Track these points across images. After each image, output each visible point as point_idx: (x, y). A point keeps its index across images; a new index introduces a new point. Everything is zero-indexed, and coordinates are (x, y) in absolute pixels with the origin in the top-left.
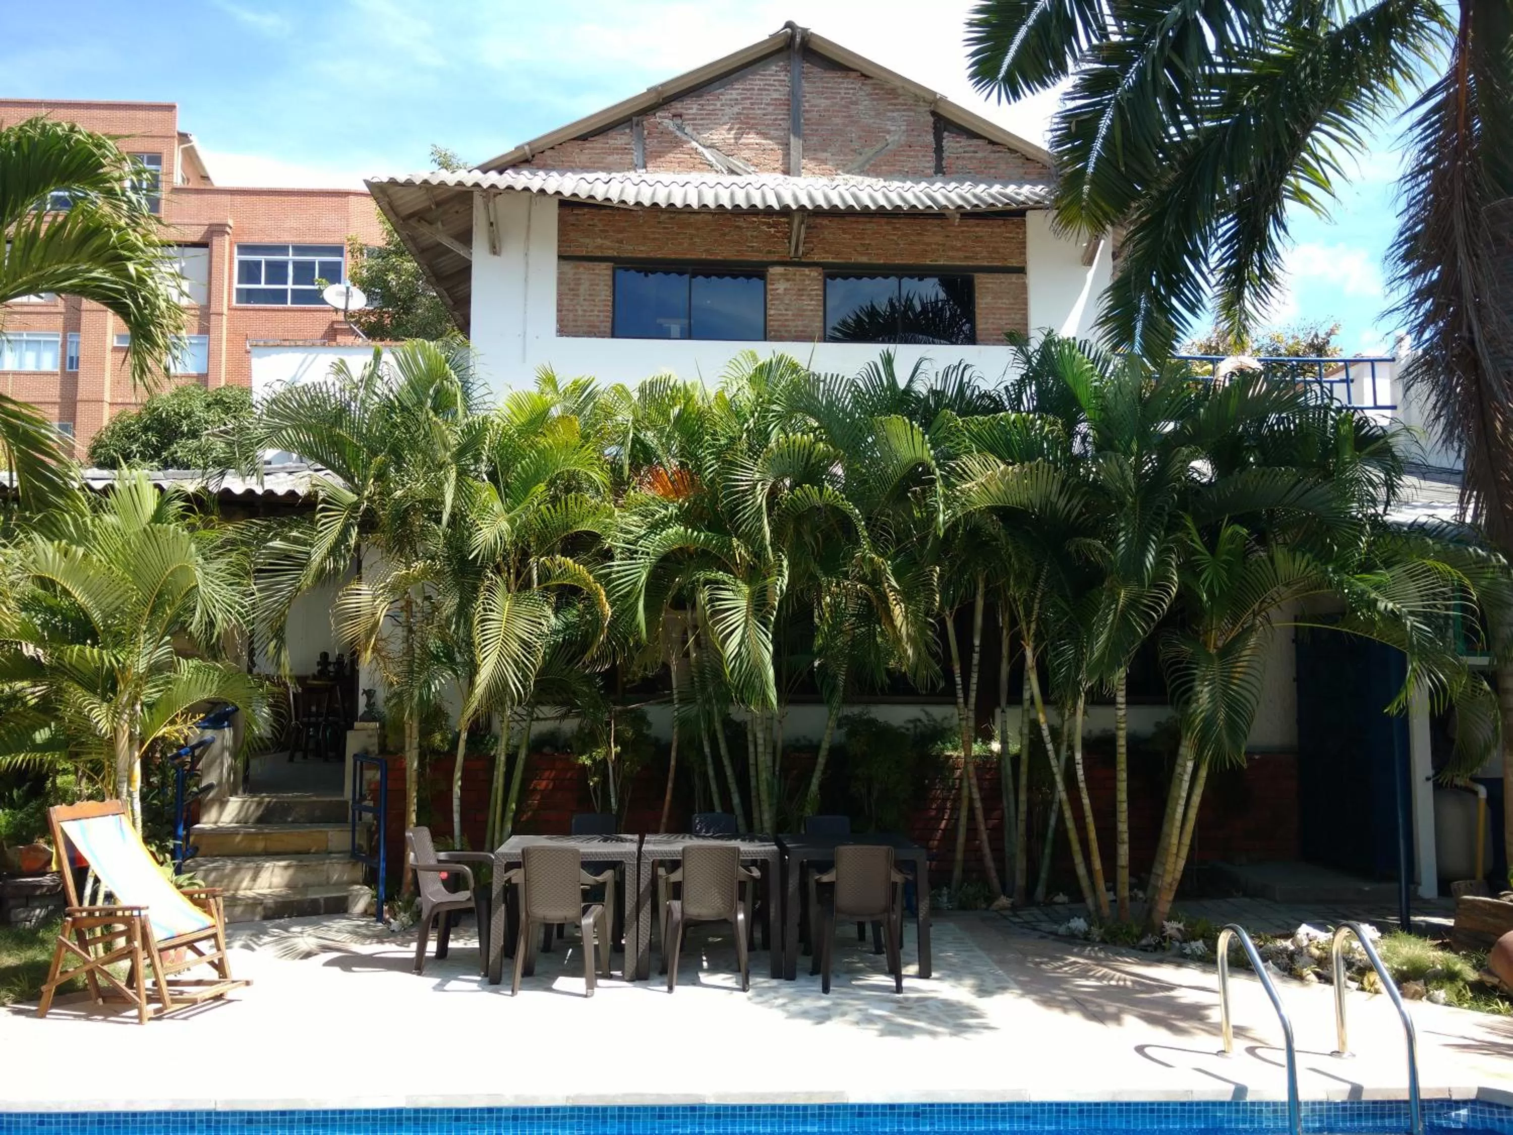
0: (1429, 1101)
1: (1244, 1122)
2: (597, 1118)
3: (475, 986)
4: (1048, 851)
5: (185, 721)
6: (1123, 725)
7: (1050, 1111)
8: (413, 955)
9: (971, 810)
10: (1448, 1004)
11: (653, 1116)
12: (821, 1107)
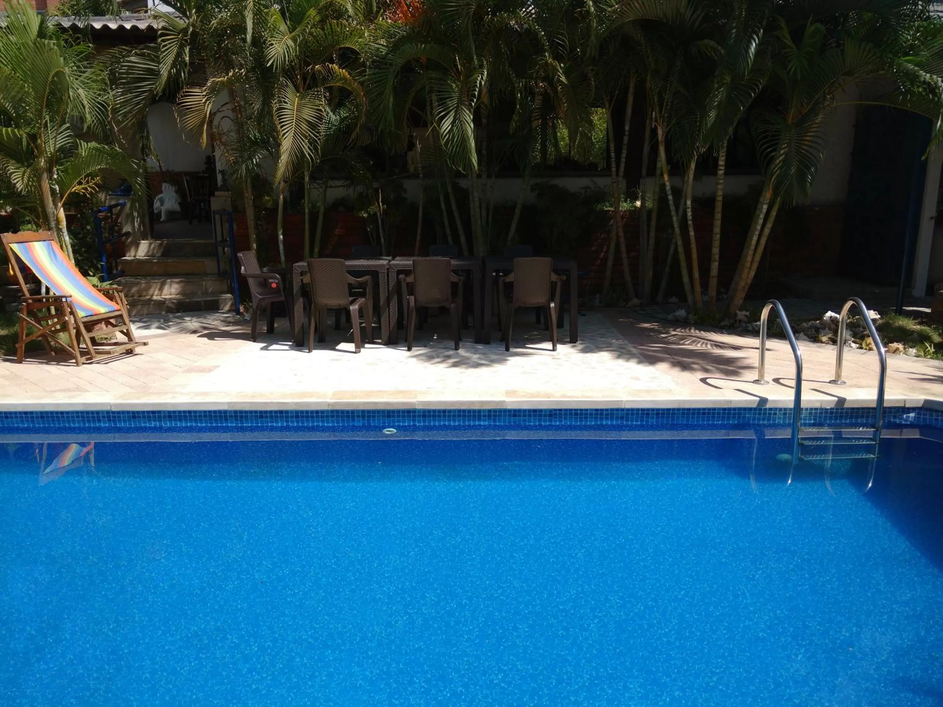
0: (890, 408)
1: (764, 420)
2: (348, 417)
3: (287, 348)
4: (667, 269)
5: (88, 182)
7: (637, 414)
8: (250, 332)
9: (618, 245)
10: (918, 356)
11: (383, 416)
12: (490, 411)
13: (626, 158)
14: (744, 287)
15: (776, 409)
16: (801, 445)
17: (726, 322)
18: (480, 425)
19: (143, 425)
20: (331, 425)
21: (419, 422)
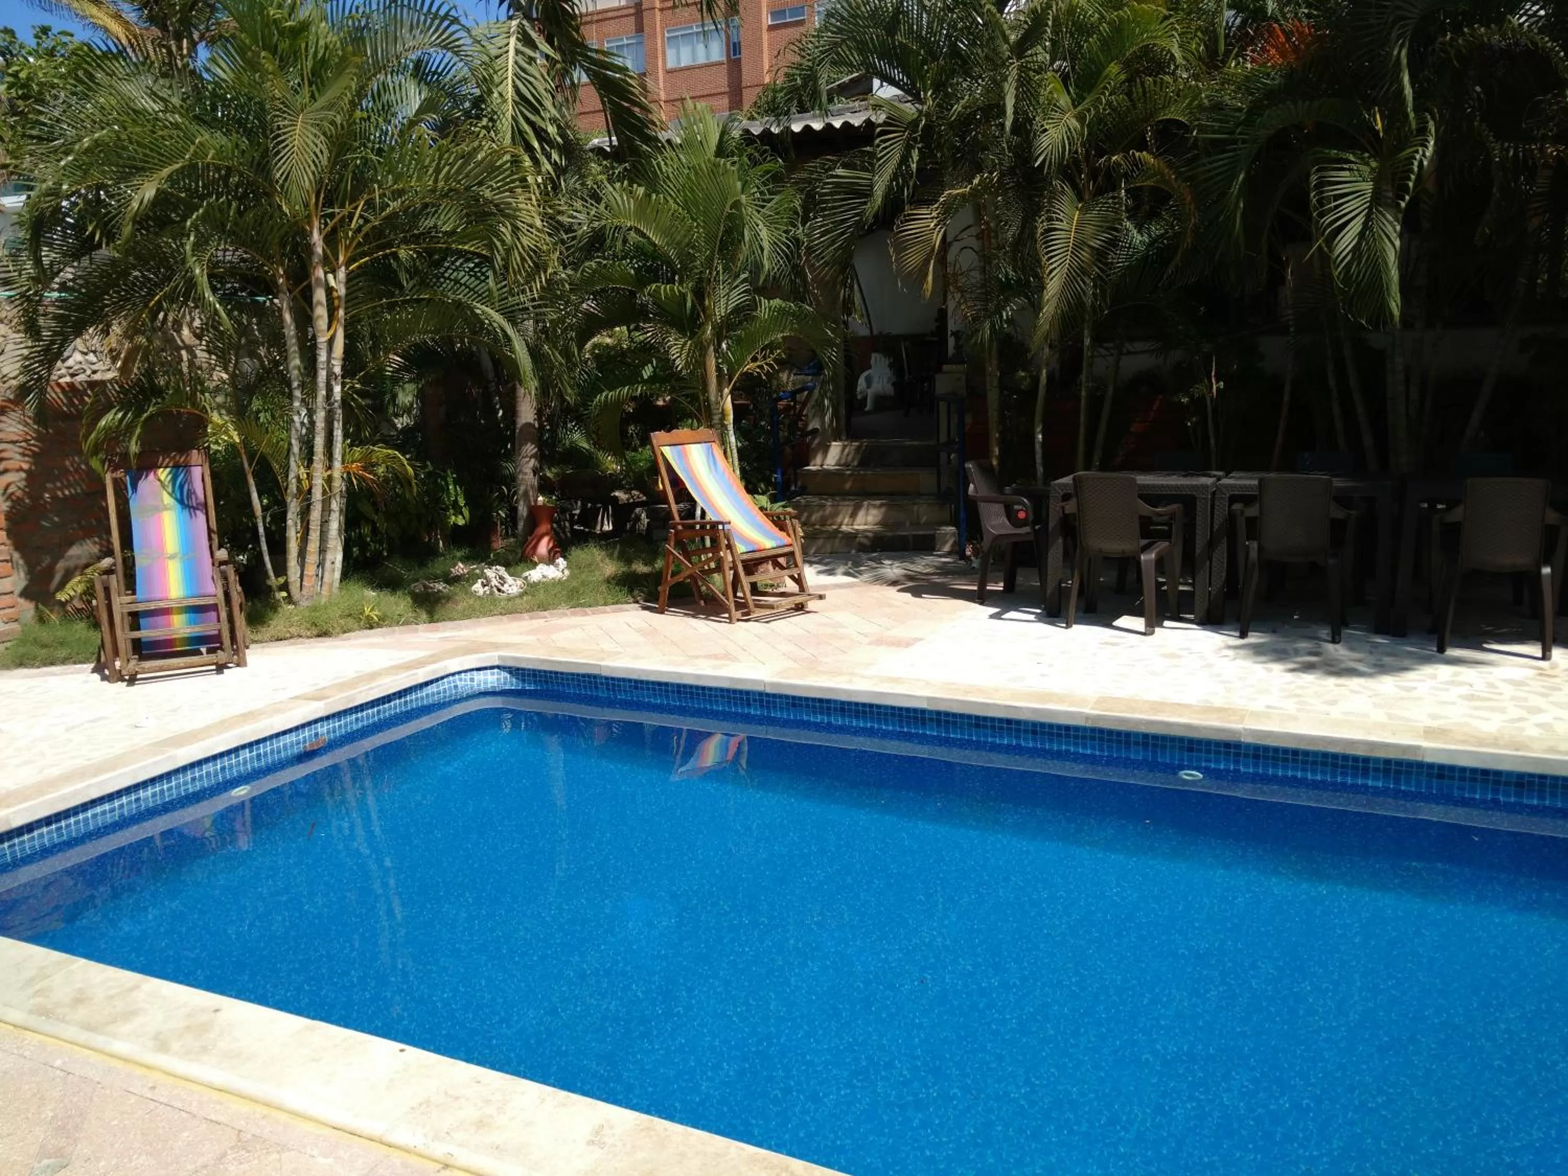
2: (1119, 742)
3: (1032, 617)
5: (764, 358)
8: (975, 588)
11: (1181, 748)
21: (1246, 765)
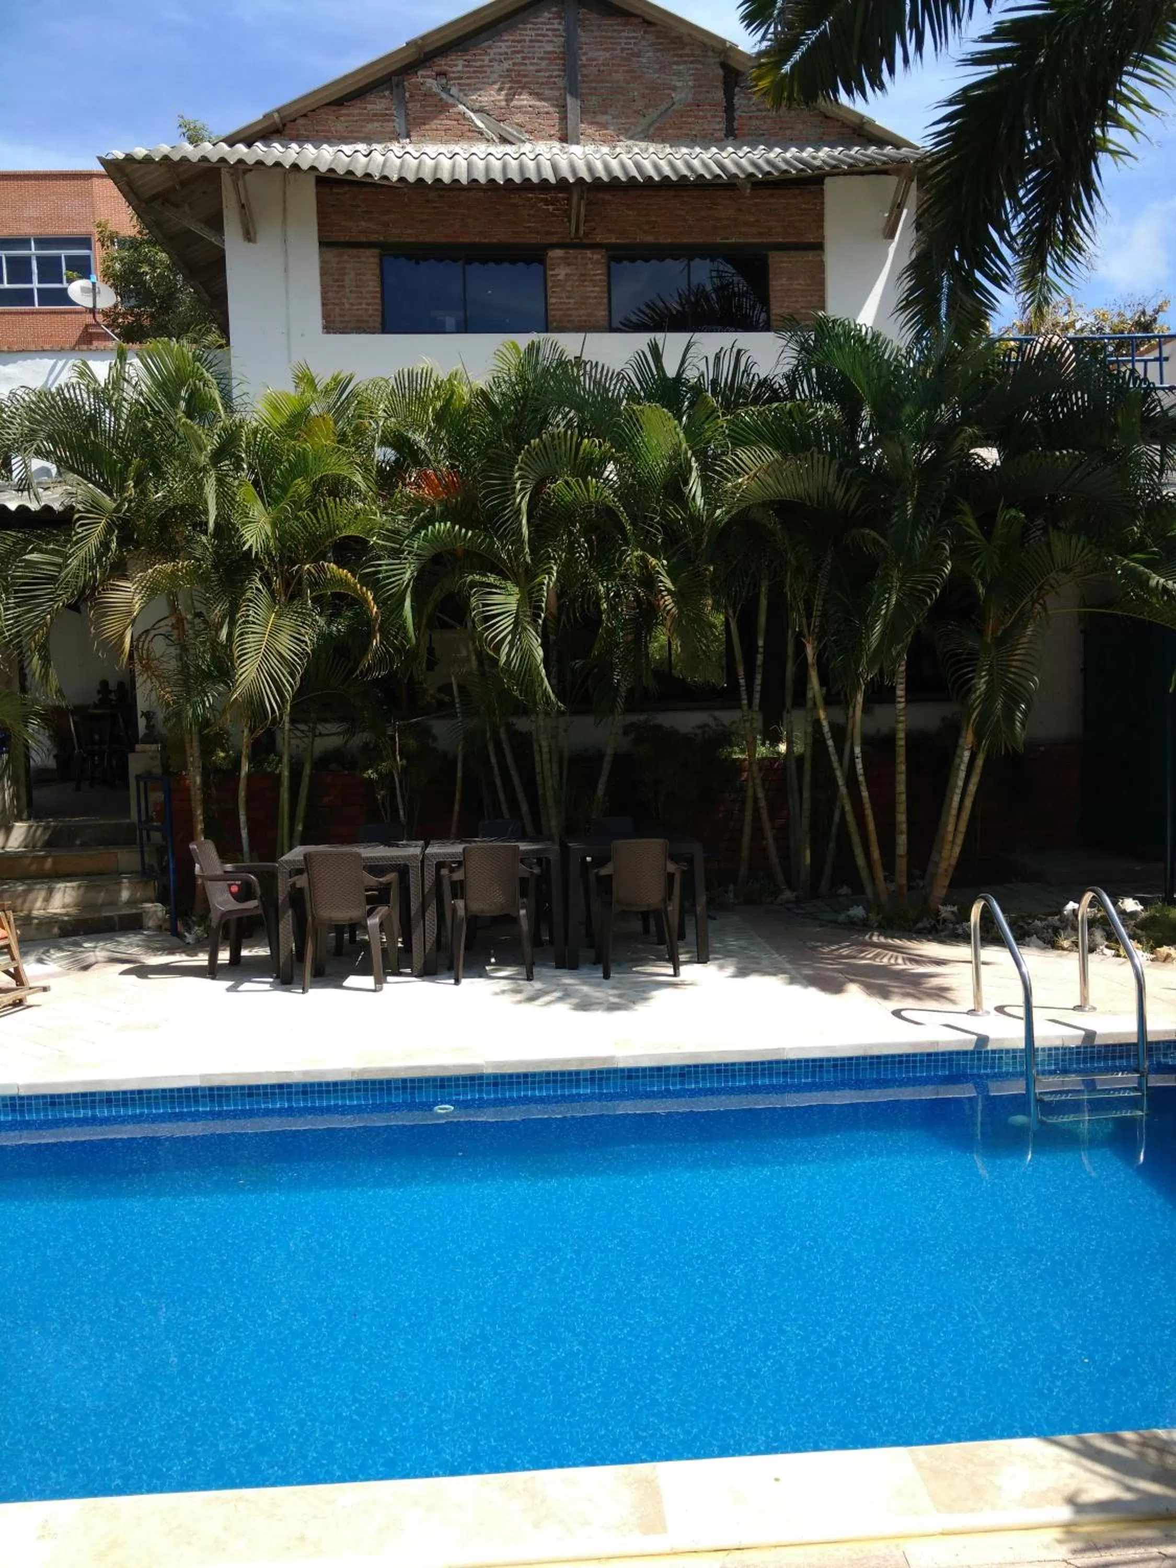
0: (1158, 1043)
1: (985, 1068)
2: (382, 1089)
3: (267, 987)
4: (832, 845)
6: (902, 718)
7: (807, 1067)
8: (206, 963)
9: (756, 809)
11: (435, 1086)
12: (592, 1072)
13: (762, 685)
14: (946, 871)
15: (1001, 1051)
16: (1040, 1101)
17: (925, 923)
18: (579, 1095)
19: (66, 1115)
20: (355, 1103)
21: (488, 1093)
